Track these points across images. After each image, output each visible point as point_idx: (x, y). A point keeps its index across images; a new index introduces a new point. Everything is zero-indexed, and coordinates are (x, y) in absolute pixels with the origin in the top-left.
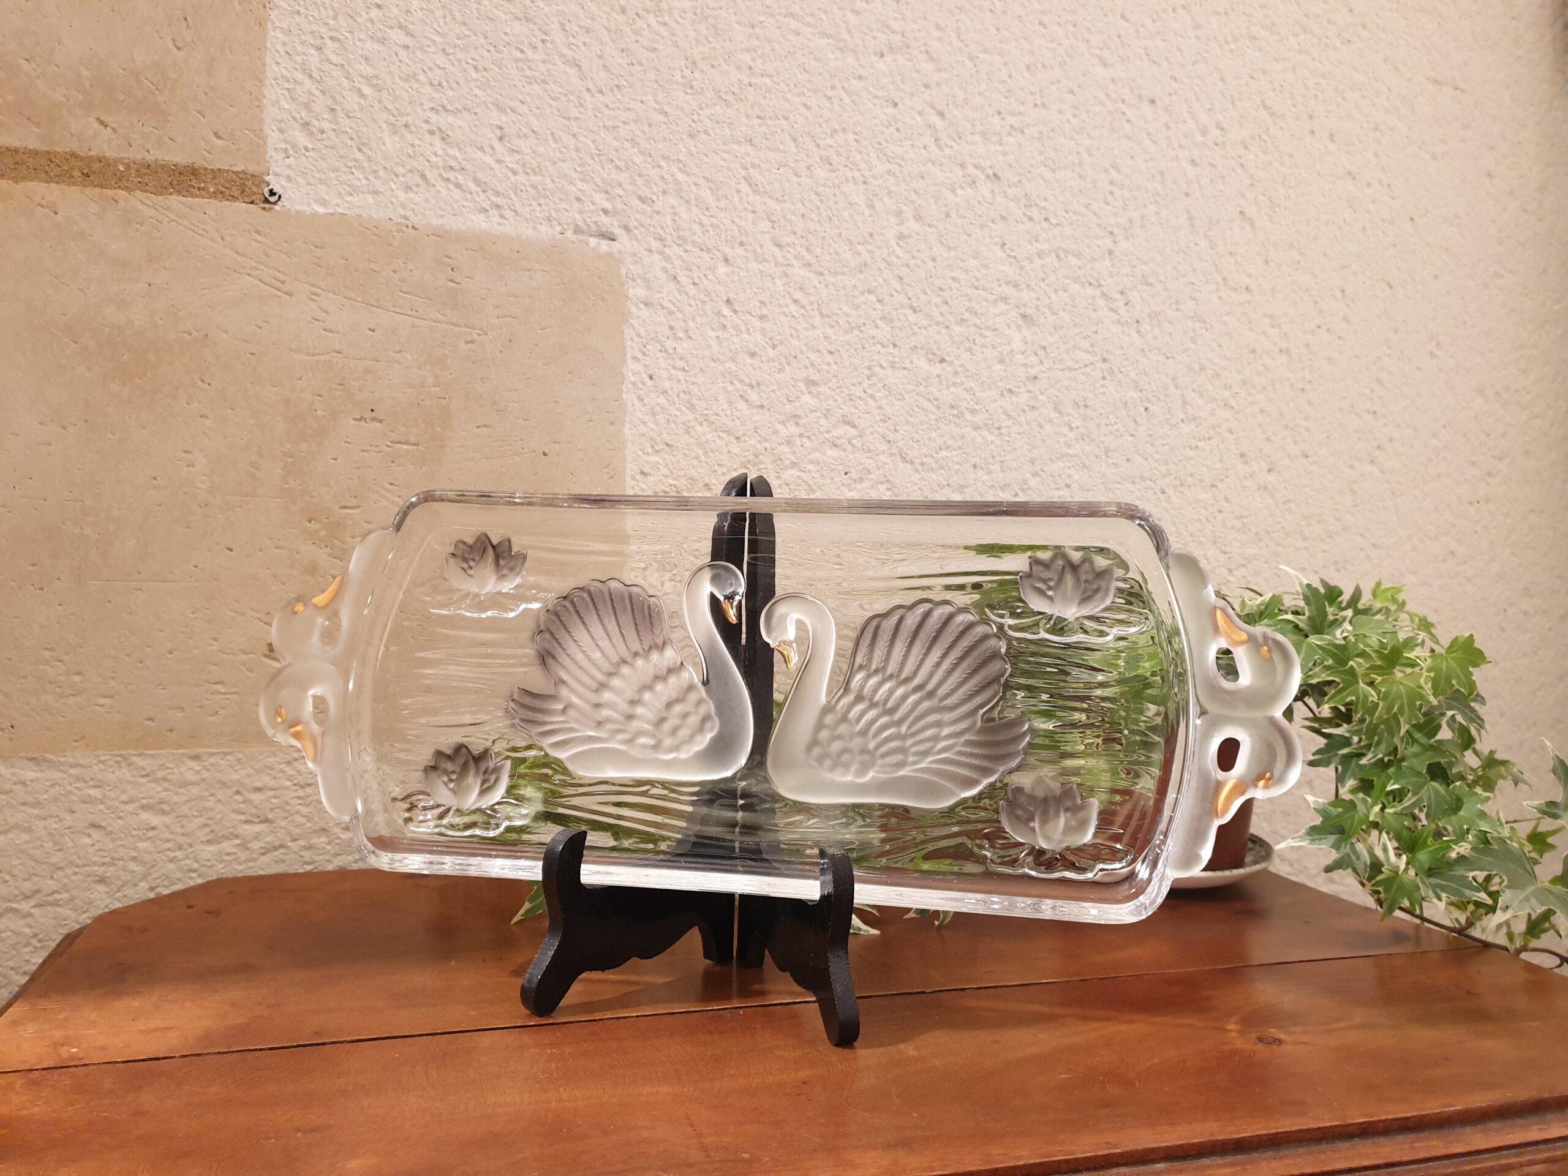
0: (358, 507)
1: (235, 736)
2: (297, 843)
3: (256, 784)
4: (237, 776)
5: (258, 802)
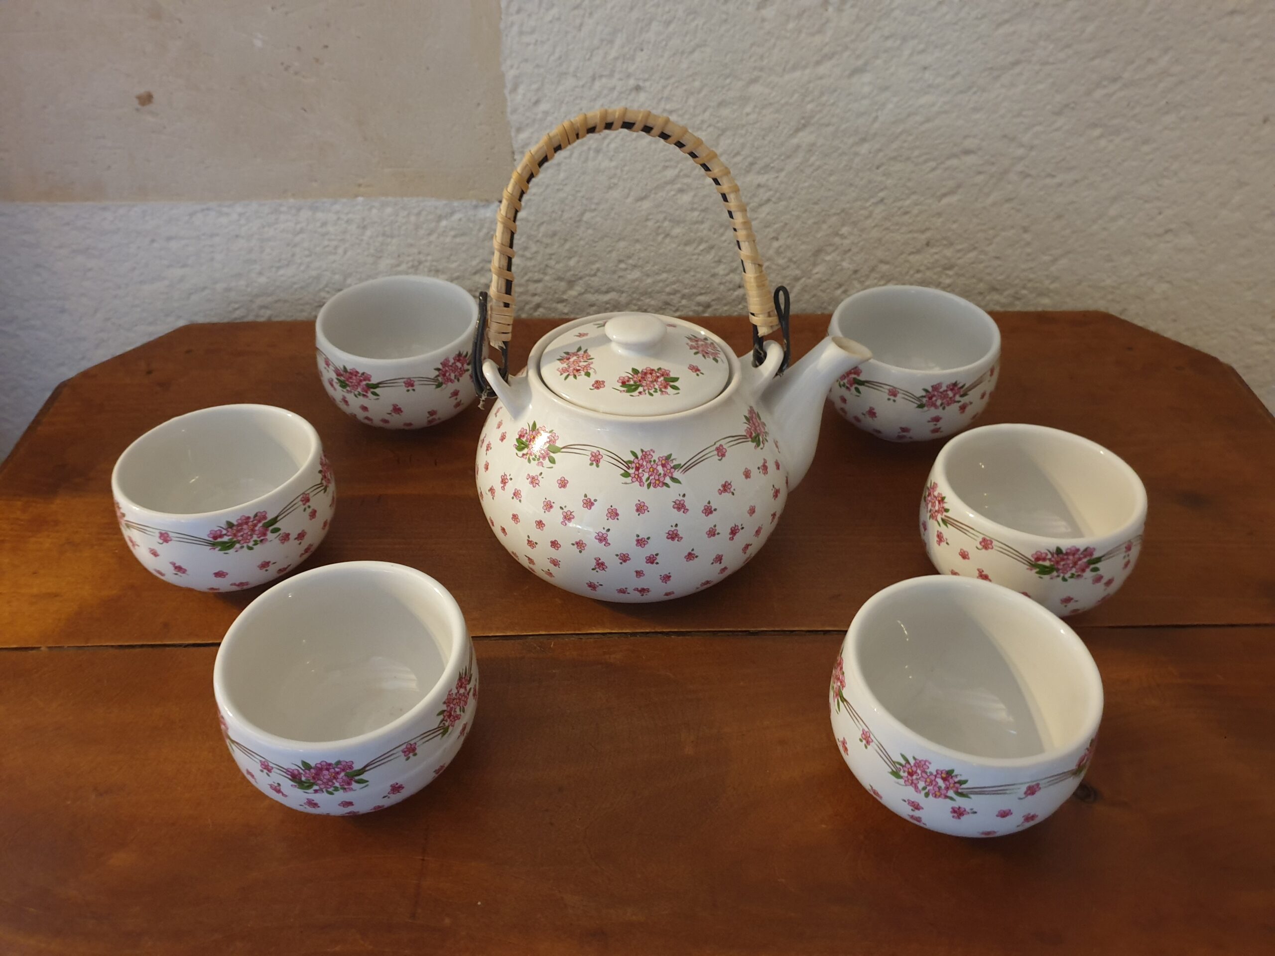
1: (135, 190)
2: (218, 285)
3: (168, 234)
4: (149, 227)
5: (175, 249)
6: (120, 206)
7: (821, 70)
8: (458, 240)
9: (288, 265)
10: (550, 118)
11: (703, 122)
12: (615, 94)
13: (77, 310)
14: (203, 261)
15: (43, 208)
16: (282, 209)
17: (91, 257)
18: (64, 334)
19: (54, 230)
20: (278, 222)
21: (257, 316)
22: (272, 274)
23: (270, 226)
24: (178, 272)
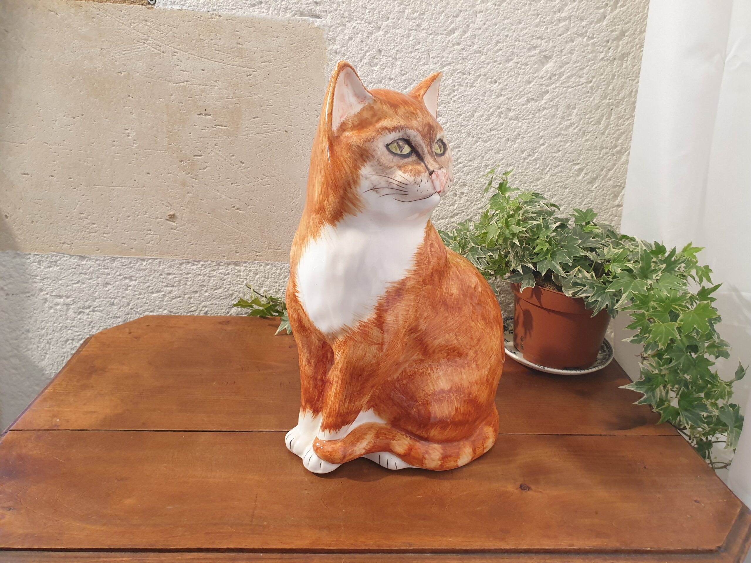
0: (201, 156)
1: (158, 252)
2: (186, 296)
3: (168, 272)
4: (161, 268)
5: (170, 279)
6: (150, 259)
13: (119, 304)
14: (181, 284)
15: (117, 258)
16: (221, 264)
17: (132, 280)
18: (111, 315)
19: (118, 268)
20: (218, 269)
21: (201, 311)
22: (212, 292)
23: (214, 271)
24: (169, 289)
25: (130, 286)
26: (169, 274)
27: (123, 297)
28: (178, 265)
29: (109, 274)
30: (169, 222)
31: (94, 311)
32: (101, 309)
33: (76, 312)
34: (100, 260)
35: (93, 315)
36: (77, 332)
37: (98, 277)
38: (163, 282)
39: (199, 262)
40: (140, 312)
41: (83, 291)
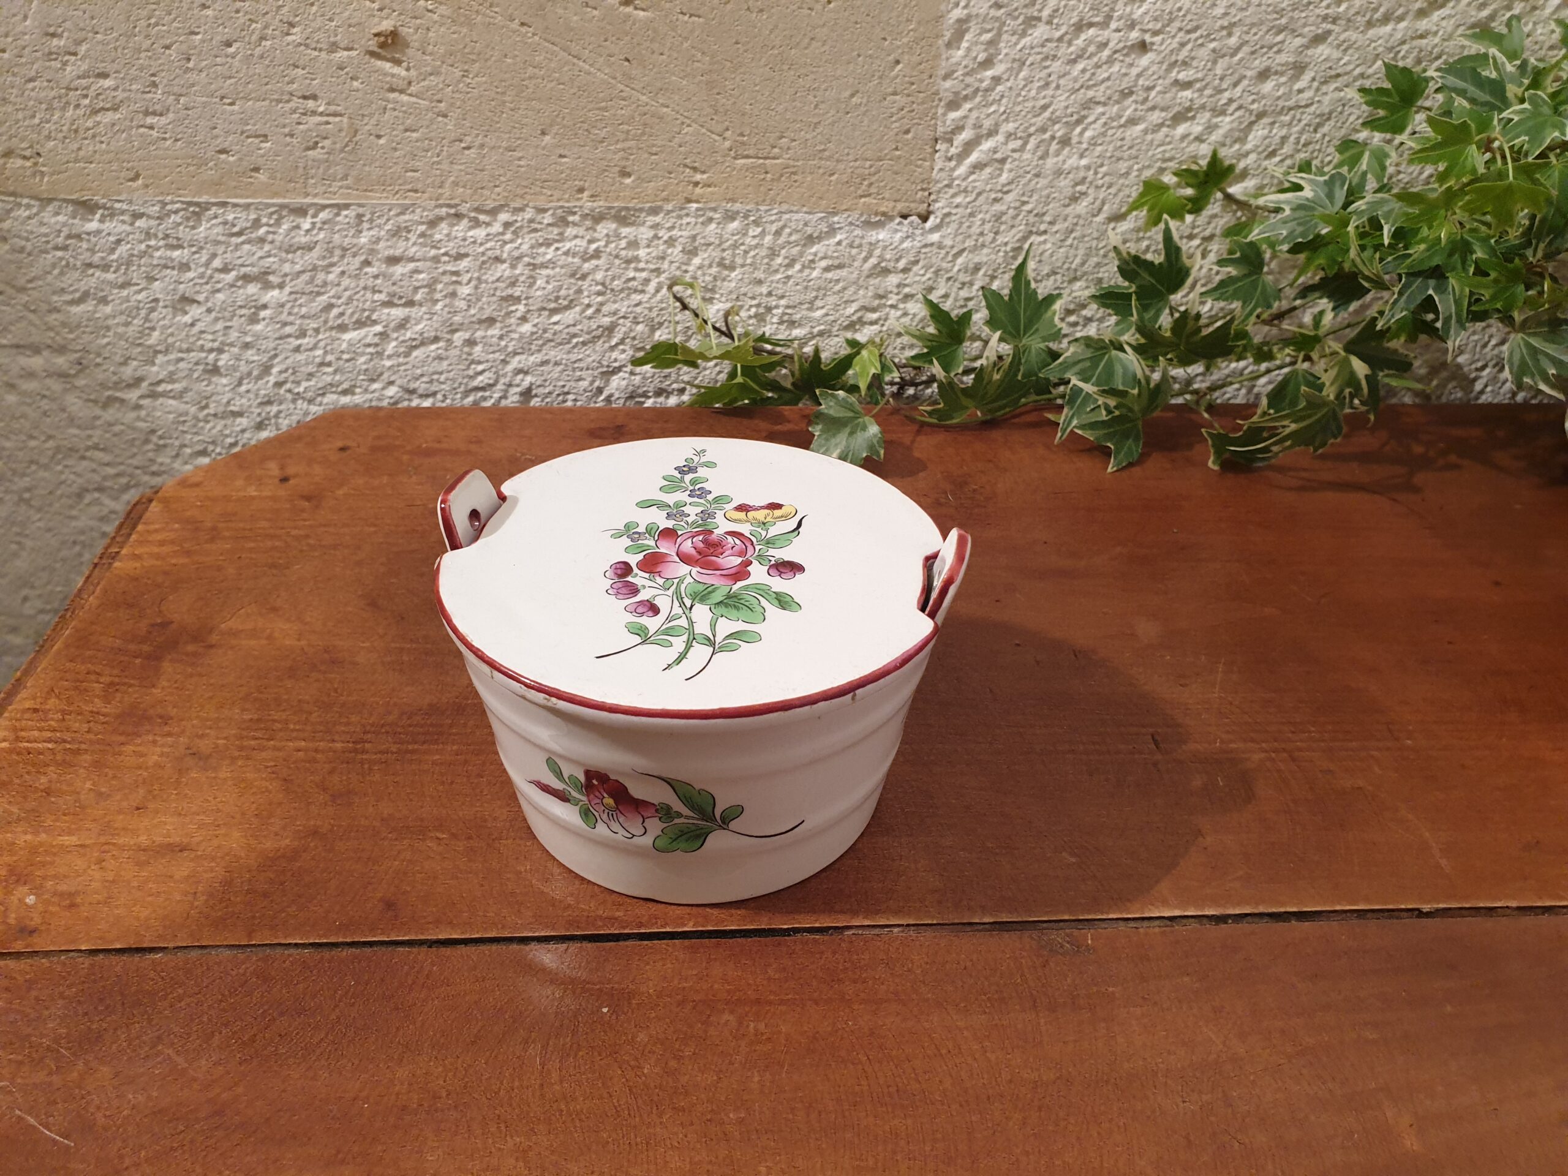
1: (349, 181)
2: (457, 335)
3: (391, 252)
4: (363, 240)
5: (397, 276)
6: (324, 207)
7: (1423, 24)
8: (829, 275)
9: (567, 308)
10: (999, 88)
11: (1231, 101)
12: (1106, 53)
13: (235, 369)
14: (438, 296)
15: (205, 207)
16: (571, 218)
17: (267, 286)
18: (212, 405)
19: (217, 243)
20: (561, 238)
21: (510, 385)
22: (542, 319)
23: (549, 245)
24: (398, 313)
25: (265, 307)
26: (393, 260)
27: (247, 346)
28: (423, 228)
29: (185, 267)
30: (379, 63)
31: (153, 395)
32: (178, 386)
33: (95, 402)
34: (149, 217)
35: (154, 409)
36: (108, 464)
37: (151, 279)
38: (374, 292)
39: (494, 212)
40: (309, 394)
41: (108, 328)
